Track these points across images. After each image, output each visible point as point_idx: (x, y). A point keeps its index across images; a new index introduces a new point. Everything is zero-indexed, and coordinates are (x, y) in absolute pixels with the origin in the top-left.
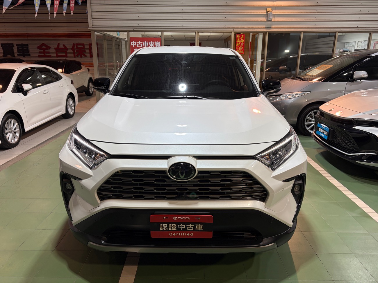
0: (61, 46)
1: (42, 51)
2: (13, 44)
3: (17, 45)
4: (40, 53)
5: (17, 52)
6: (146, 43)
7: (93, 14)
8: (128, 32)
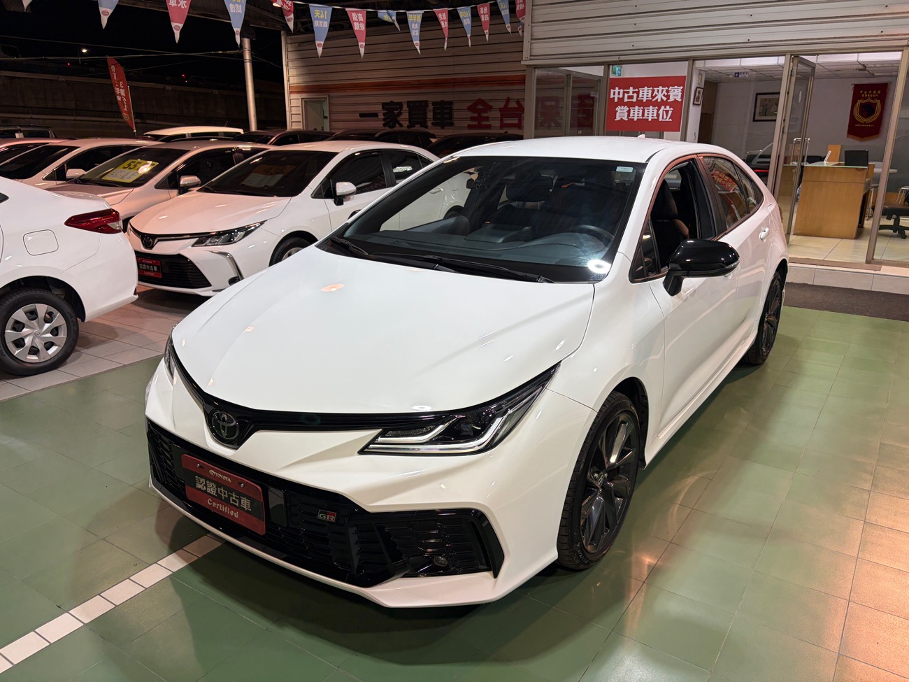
0: (513, 105)
1: (476, 115)
2: (426, 102)
3: (434, 103)
4: (472, 119)
5: (432, 117)
6: (646, 91)
7: (535, 29)
8: (608, 65)
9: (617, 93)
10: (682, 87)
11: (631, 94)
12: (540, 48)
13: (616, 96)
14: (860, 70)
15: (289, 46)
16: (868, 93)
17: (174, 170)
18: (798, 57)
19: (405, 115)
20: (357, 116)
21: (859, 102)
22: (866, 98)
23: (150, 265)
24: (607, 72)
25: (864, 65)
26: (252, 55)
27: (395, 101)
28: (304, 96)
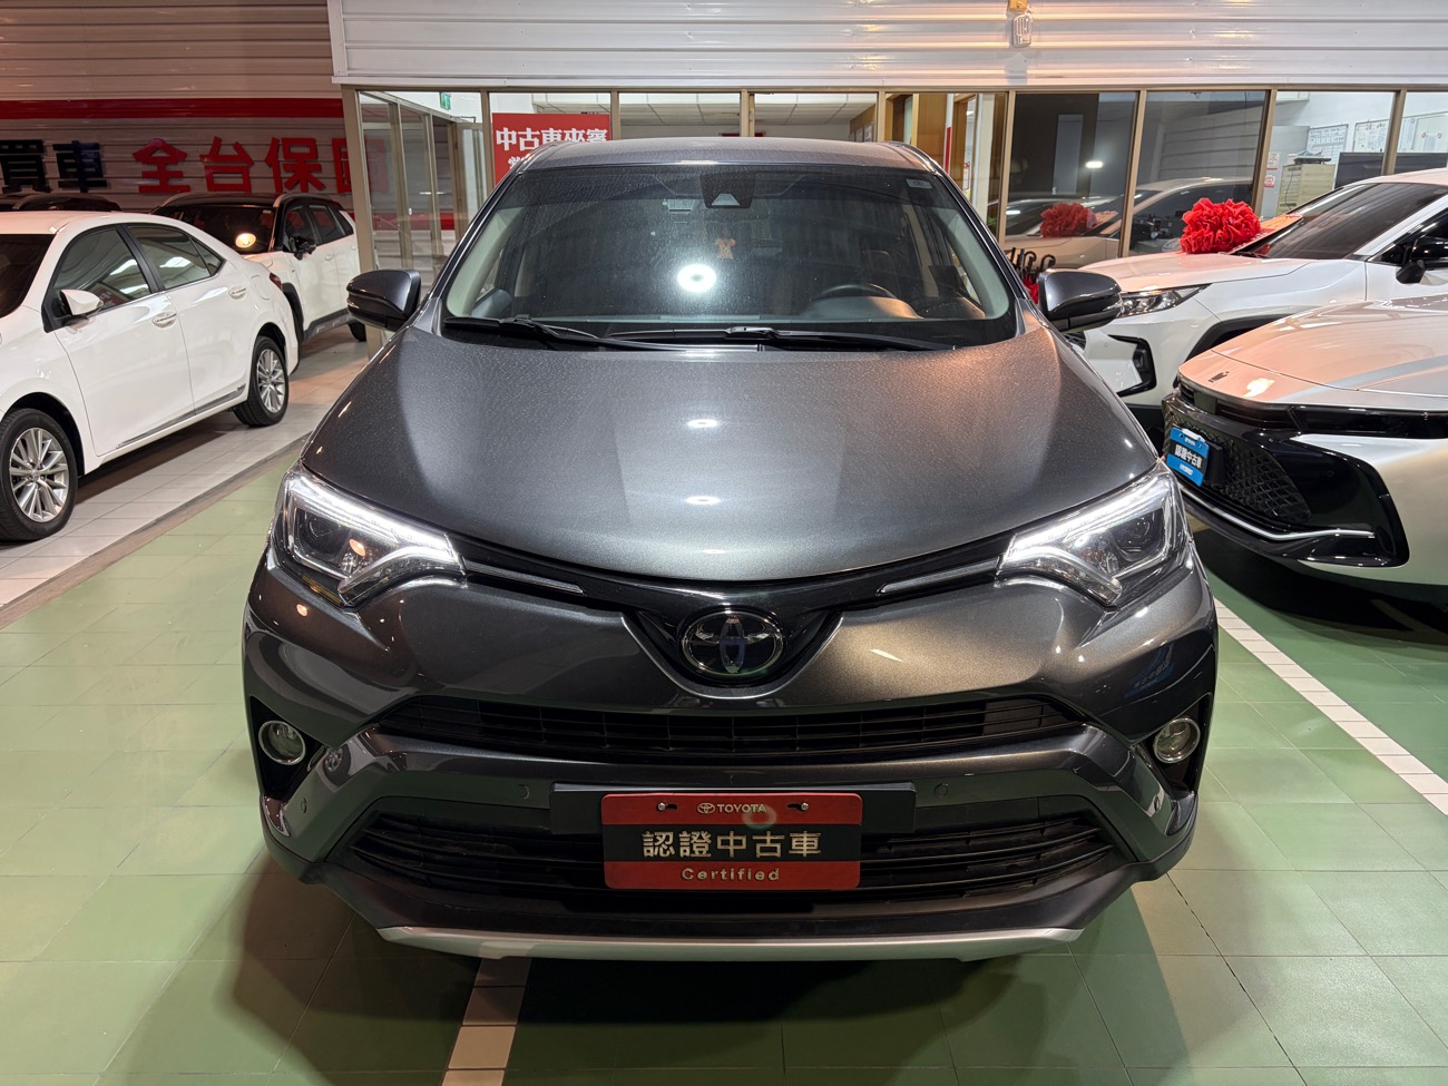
1: (153, 168)
3: (56, 147)
6: (552, 135)
7: (351, 25)
8: (486, 92)
9: (506, 137)
10: (605, 131)
11: (529, 139)
13: (506, 142)
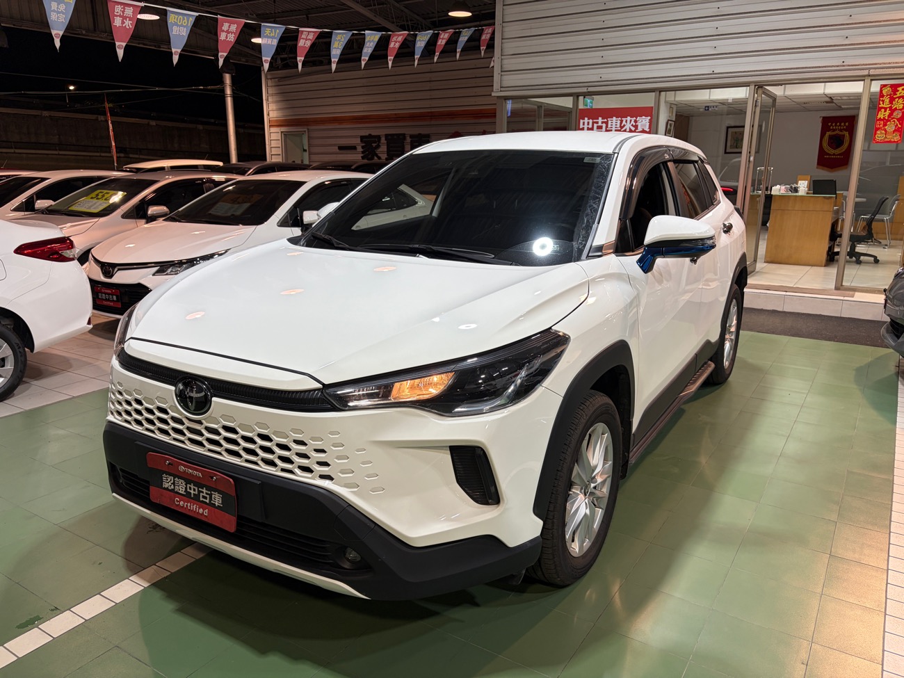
2: (404, 135)
3: (411, 136)
6: (614, 121)
7: (505, 62)
8: (577, 96)
9: (586, 124)
10: (649, 118)
11: (600, 124)
12: (510, 80)
13: (586, 126)
14: (827, 102)
15: (269, 82)
16: (836, 125)
17: (143, 200)
18: (762, 87)
19: (383, 148)
20: (336, 149)
21: (828, 134)
22: (834, 130)
23: (109, 294)
24: (576, 103)
25: (831, 98)
26: (233, 90)
27: (373, 134)
28: (283, 129)
